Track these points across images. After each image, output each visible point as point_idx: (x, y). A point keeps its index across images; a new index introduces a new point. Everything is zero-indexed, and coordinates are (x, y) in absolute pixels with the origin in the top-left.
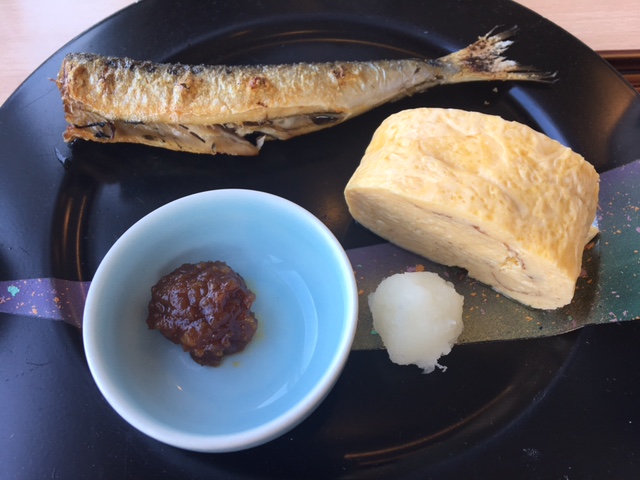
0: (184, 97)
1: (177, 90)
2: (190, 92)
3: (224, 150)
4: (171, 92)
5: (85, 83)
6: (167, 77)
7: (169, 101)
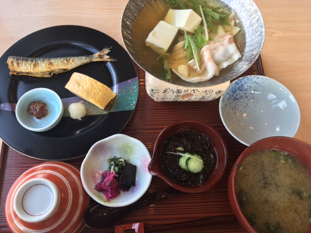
0: (34, 67)
1: (32, 65)
2: (35, 66)
3: (44, 76)
4: (31, 66)
5: (13, 64)
6: (30, 62)
7: (31, 68)
